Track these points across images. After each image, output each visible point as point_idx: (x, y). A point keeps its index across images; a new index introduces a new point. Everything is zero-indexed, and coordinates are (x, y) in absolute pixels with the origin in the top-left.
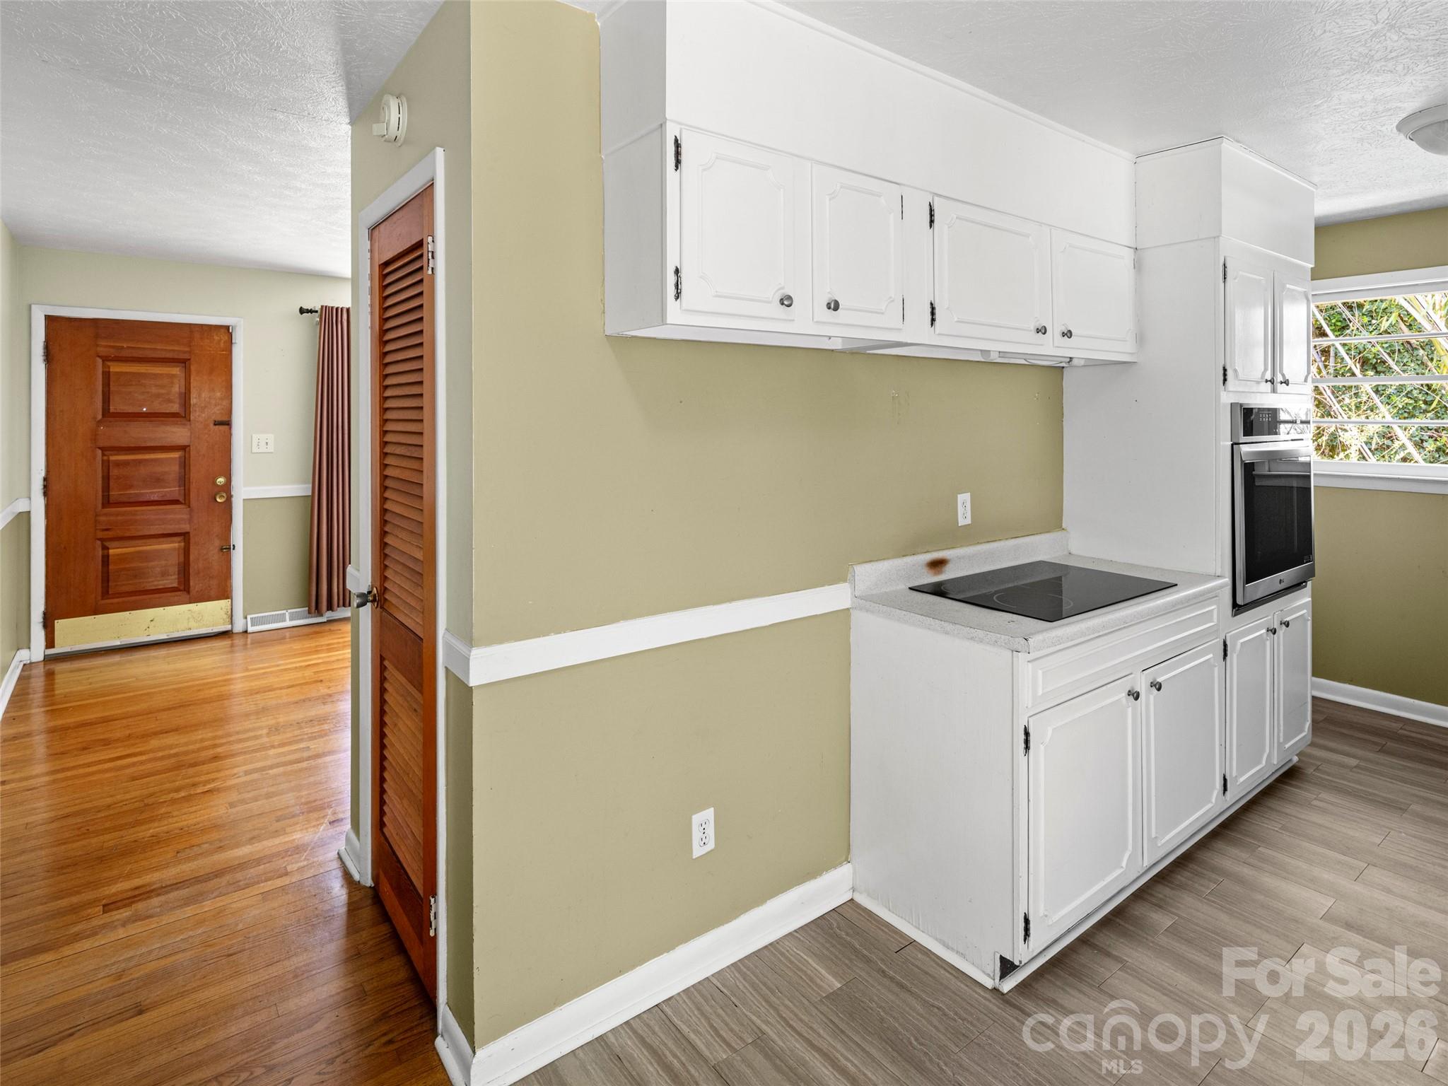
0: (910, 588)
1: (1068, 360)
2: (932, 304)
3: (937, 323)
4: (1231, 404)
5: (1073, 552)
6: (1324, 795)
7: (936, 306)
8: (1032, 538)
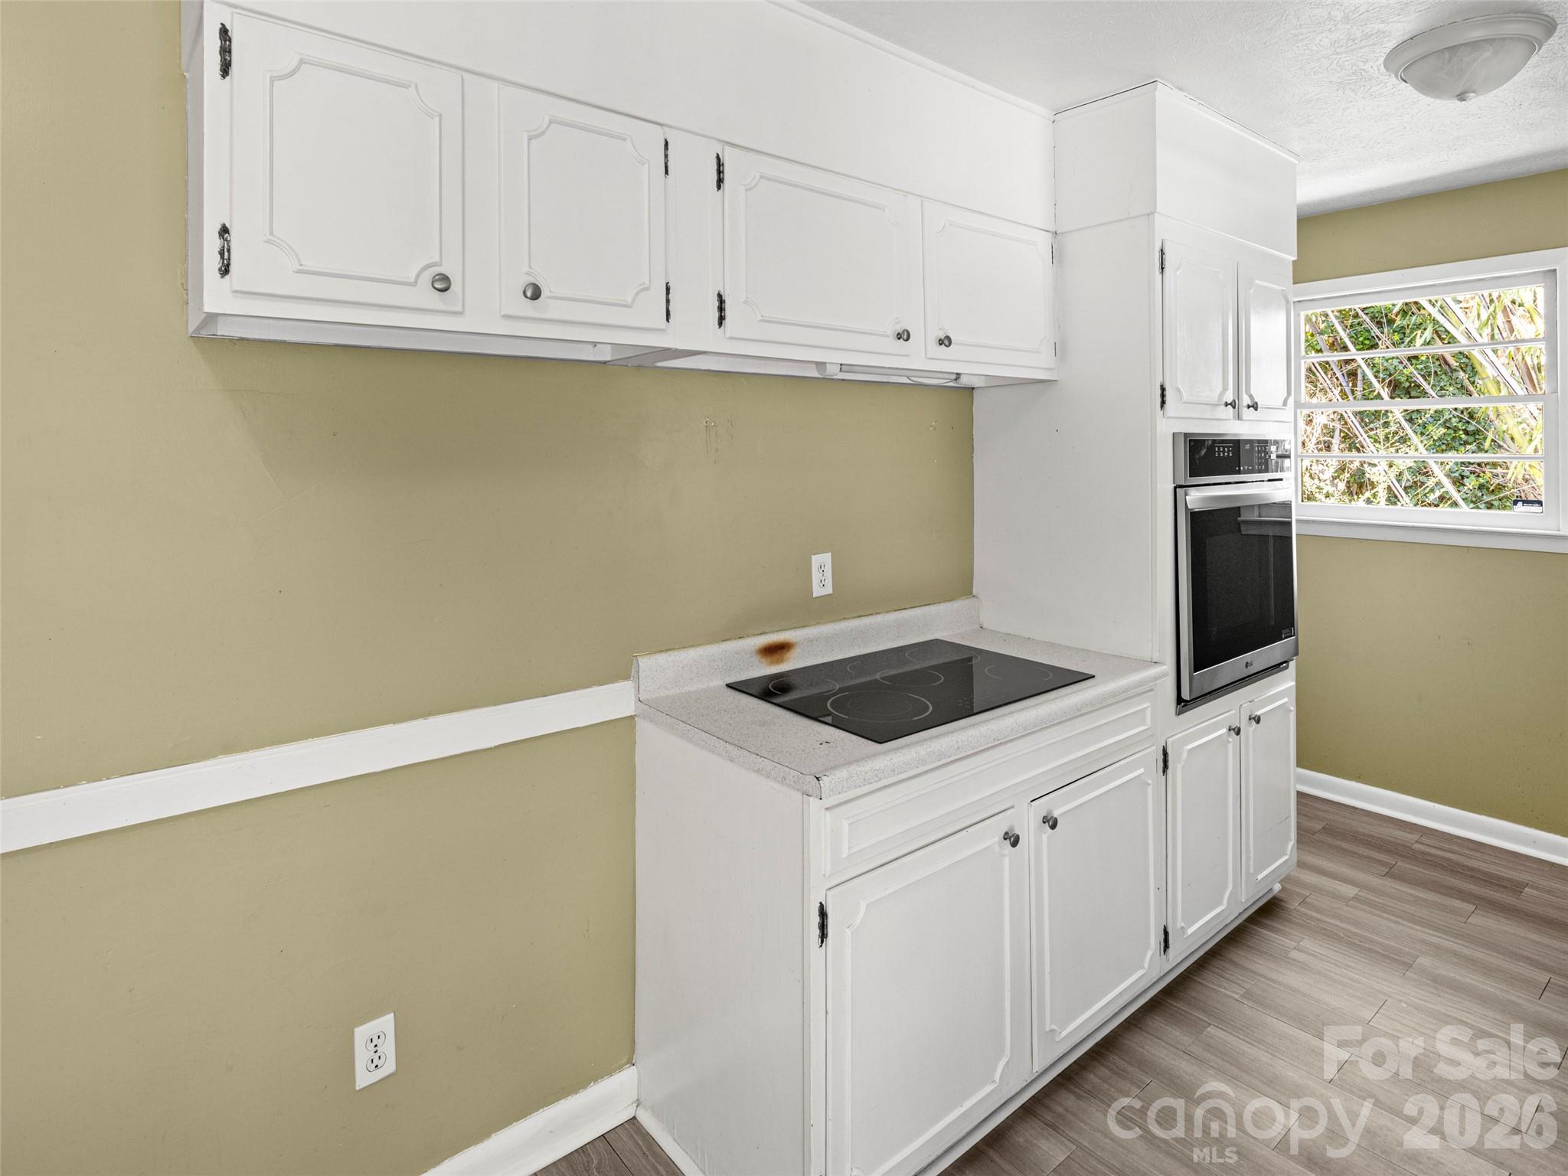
0: (729, 686)
1: (954, 377)
2: (720, 296)
3: (727, 322)
4: (1174, 434)
5: (985, 625)
6: (1306, 943)
7: (726, 298)
8: (925, 609)
